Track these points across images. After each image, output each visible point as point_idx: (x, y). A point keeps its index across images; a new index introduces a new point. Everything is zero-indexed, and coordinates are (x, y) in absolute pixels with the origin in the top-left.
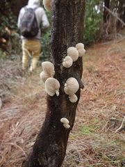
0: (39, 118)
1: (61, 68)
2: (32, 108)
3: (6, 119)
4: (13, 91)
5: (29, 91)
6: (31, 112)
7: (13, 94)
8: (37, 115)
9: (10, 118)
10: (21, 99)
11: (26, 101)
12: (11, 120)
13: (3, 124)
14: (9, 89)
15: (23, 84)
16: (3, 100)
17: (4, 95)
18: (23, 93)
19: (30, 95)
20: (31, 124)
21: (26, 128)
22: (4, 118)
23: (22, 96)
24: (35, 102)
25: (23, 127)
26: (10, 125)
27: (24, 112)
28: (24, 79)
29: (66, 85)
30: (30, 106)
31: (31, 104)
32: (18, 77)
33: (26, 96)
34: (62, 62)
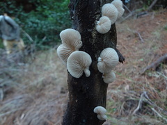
0: (47, 107)
1: (94, 35)
2: (39, 97)
3: (8, 113)
4: (16, 80)
5: (34, 78)
6: (38, 101)
7: (15, 83)
8: (44, 104)
9: (14, 110)
10: (25, 87)
11: (31, 89)
12: (15, 112)
13: (5, 118)
14: (11, 78)
15: (26, 71)
16: (5, 90)
17: (5, 86)
18: (27, 81)
19: (35, 82)
20: (39, 115)
21: (33, 120)
22: (6, 111)
23: (26, 84)
24: (41, 90)
25: (29, 119)
26: (14, 119)
27: (29, 102)
28: (27, 65)
29: (100, 59)
30: (37, 94)
31: (37, 92)
32: (20, 64)
33: (31, 84)
34: (94, 26)
